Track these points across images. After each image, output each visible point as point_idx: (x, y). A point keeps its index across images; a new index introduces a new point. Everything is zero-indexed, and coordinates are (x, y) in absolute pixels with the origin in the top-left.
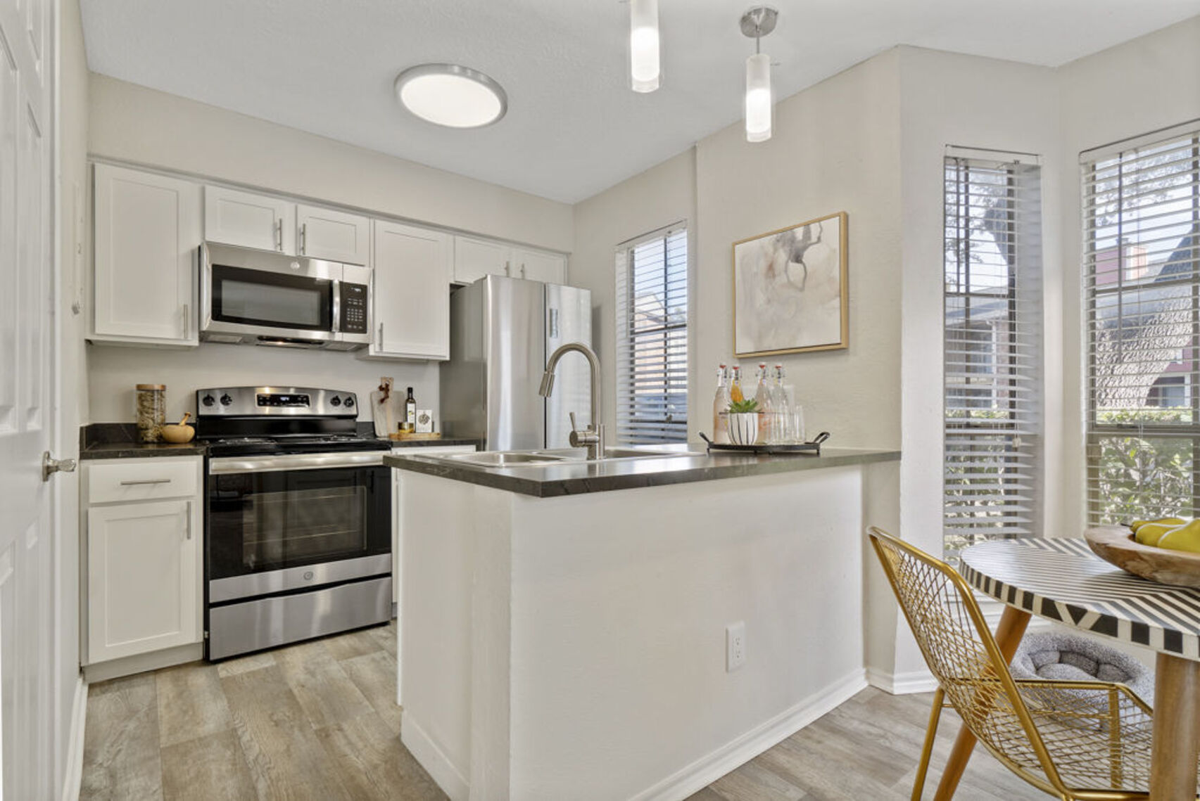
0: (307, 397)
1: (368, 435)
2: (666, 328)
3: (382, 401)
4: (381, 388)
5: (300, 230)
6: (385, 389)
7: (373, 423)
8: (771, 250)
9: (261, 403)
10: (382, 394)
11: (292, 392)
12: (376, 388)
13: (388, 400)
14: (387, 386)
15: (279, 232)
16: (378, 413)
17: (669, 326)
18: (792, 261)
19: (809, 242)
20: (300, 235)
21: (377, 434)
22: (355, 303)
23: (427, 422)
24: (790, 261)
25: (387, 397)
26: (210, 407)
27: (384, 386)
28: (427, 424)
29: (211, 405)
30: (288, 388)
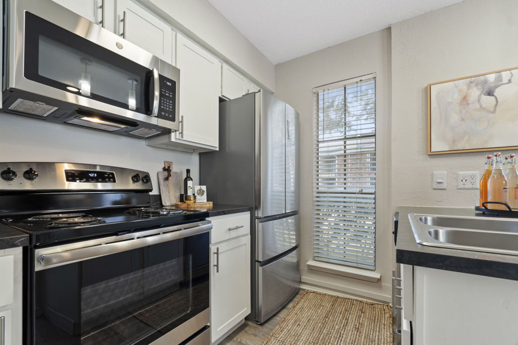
0: (113, 174)
1: (156, 205)
2: (345, 138)
3: (167, 179)
4: (164, 169)
5: (119, 16)
6: (167, 170)
7: (160, 196)
8: (465, 88)
9: (70, 179)
10: (166, 173)
11: (98, 169)
12: (161, 170)
13: (170, 178)
14: (169, 167)
15: (100, 10)
16: (163, 188)
17: (347, 137)
18: (485, 95)
19: (501, 83)
20: (119, 22)
21: (164, 204)
22: (167, 94)
23: (203, 194)
24: (482, 95)
25: (169, 175)
26: (10, 182)
27: (167, 168)
28: (203, 196)
29: (12, 179)
30: (95, 166)
